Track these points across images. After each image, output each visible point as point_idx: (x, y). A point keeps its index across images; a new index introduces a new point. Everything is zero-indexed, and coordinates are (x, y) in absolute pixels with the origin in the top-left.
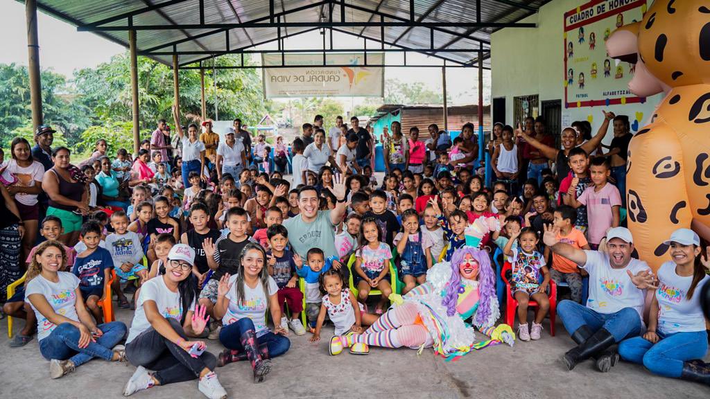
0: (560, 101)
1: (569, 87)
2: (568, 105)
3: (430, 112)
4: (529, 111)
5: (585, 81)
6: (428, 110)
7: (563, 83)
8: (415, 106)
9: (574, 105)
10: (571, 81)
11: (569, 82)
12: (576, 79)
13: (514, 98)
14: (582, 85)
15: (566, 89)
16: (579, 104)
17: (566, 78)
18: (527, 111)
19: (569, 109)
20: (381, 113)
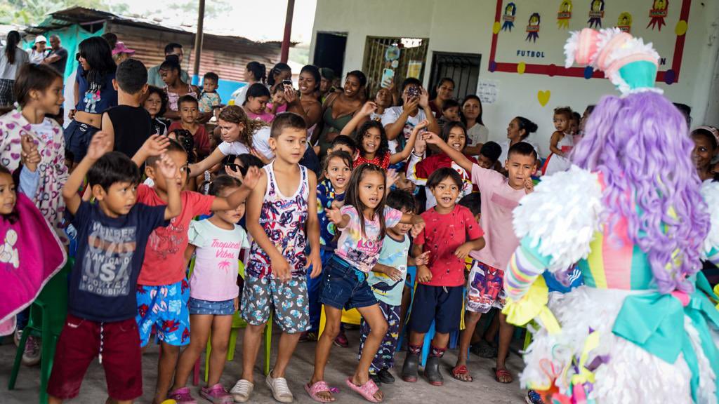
0: (478, 57)
1: (504, 36)
2: (494, 67)
3: (161, 36)
4: (400, 66)
5: (541, 29)
6: (159, 32)
7: (490, 27)
8: (135, 20)
9: (512, 68)
10: (509, 24)
11: (505, 25)
12: (521, 23)
13: (368, 37)
14: (533, 34)
15: (495, 37)
16: (521, 68)
17: (497, 19)
18: (395, 64)
19: (496, 73)
20: (58, 21)
